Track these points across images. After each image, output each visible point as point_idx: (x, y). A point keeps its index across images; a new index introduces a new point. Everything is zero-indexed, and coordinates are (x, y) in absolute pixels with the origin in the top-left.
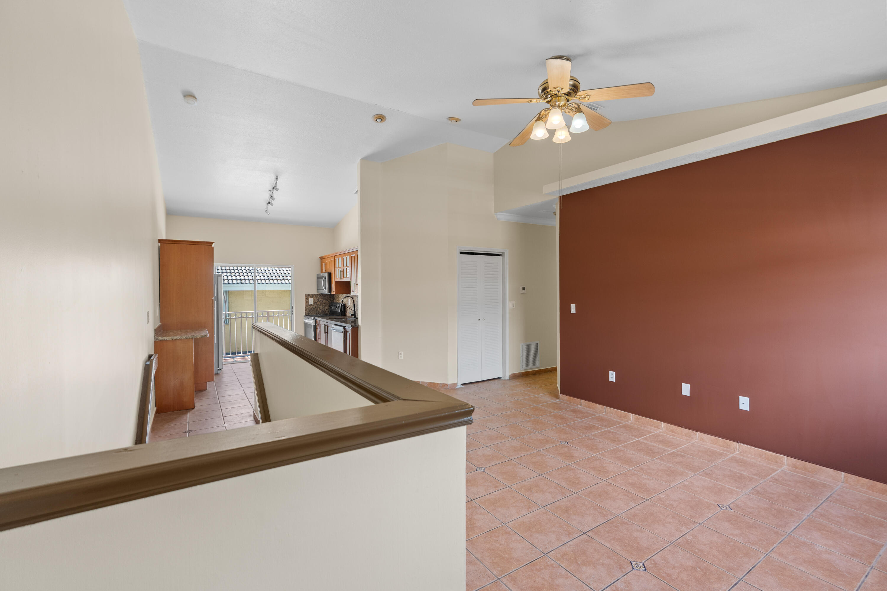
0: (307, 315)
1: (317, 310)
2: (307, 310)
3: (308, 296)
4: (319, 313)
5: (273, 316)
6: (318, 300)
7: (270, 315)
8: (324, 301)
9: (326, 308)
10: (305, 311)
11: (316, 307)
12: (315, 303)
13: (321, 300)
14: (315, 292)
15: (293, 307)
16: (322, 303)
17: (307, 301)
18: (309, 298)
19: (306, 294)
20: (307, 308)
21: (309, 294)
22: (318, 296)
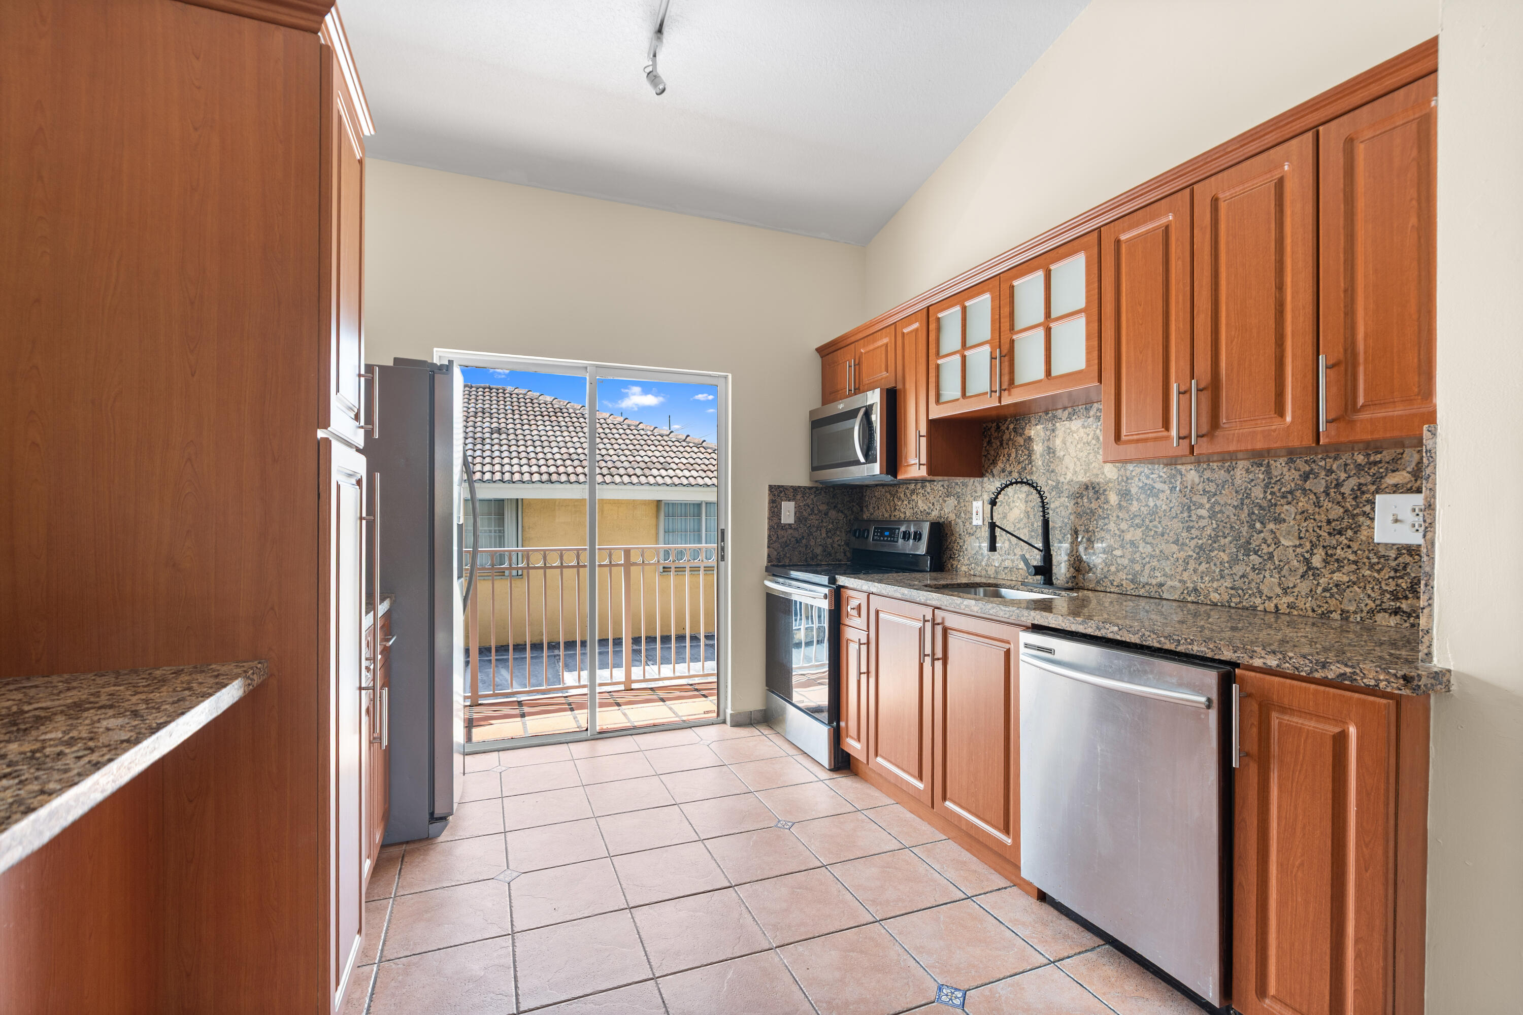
0: (775, 563)
1: (806, 546)
2: (776, 545)
3: (778, 493)
4: (815, 556)
5: (639, 565)
6: (812, 510)
7: (633, 560)
8: (833, 514)
9: (836, 539)
10: (765, 552)
11: (805, 535)
12: (800, 518)
13: (821, 508)
14: (801, 478)
15: (723, 532)
16: (824, 520)
17: (776, 509)
18: (782, 500)
19: (770, 486)
20: (774, 539)
21: (783, 486)
22: (815, 492)
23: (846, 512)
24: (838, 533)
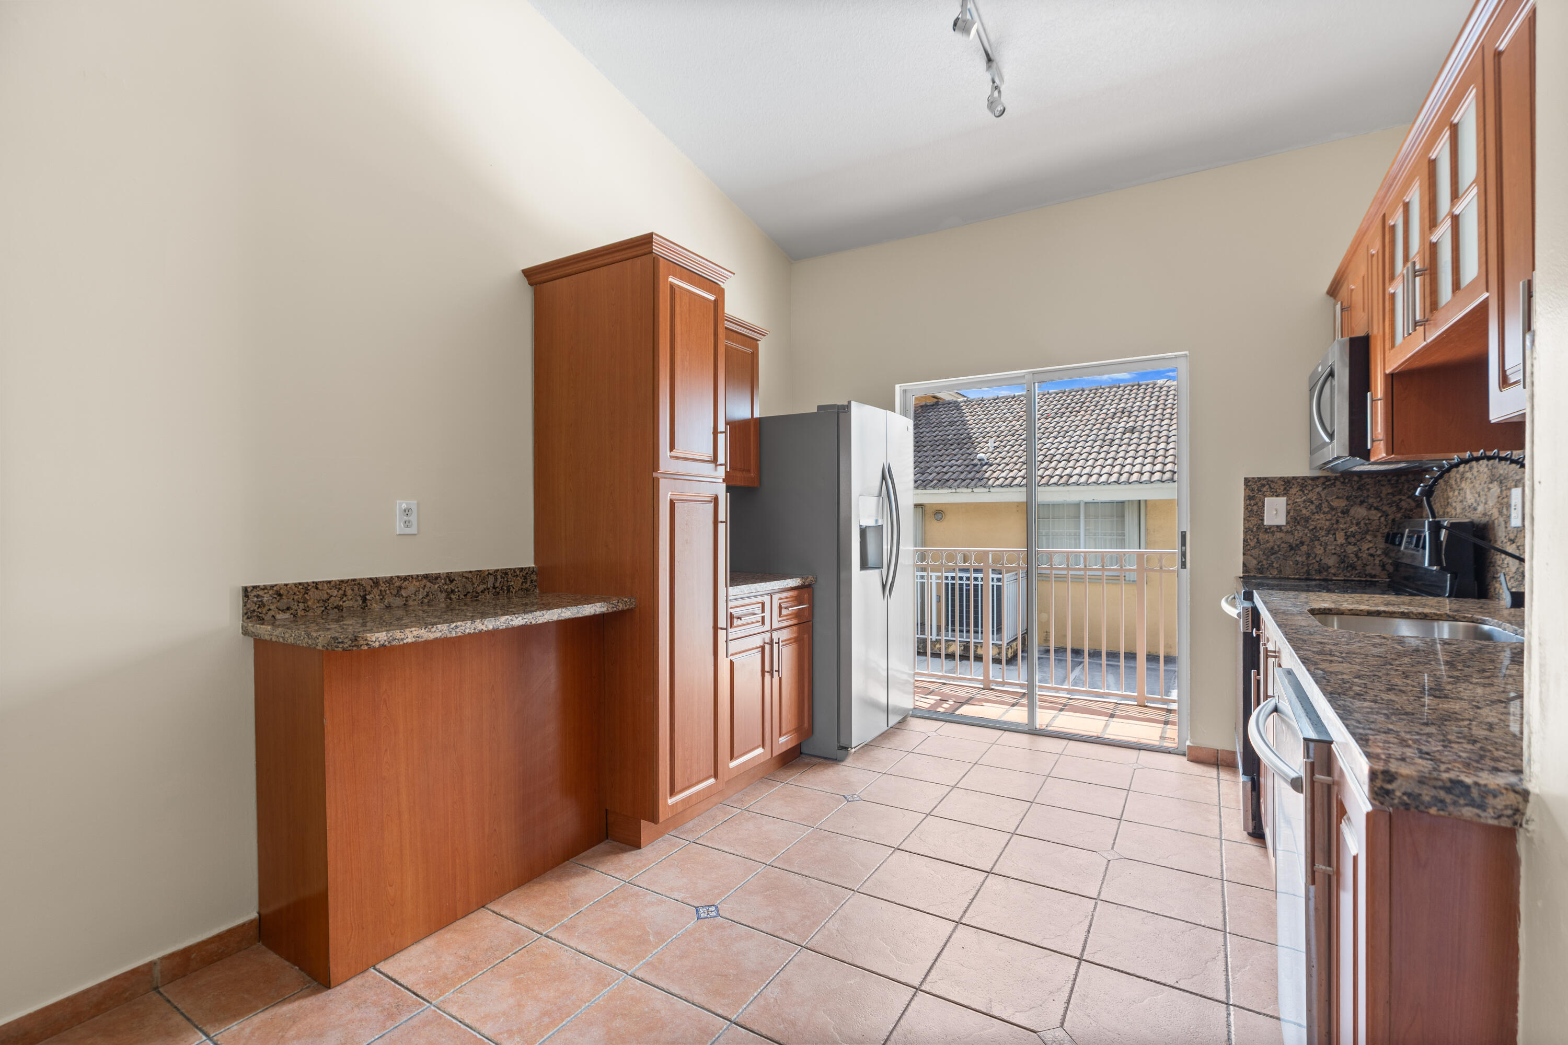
0: (1254, 576)
1: (1308, 555)
2: (1256, 552)
3: (1259, 487)
4: (1323, 568)
6: (1319, 507)
8: (1360, 512)
9: (1365, 546)
10: (1240, 559)
11: (1306, 540)
12: (1295, 518)
13: (1335, 504)
14: (1300, 468)
15: (1183, 535)
16: (1341, 520)
17: (1255, 508)
18: (1265, 496)
19: (1246, 479)
20: (1252, 544)
21: (1266, 478)
22: (1323, 484)
23: (1385, 508)
24: (1369, 538)
